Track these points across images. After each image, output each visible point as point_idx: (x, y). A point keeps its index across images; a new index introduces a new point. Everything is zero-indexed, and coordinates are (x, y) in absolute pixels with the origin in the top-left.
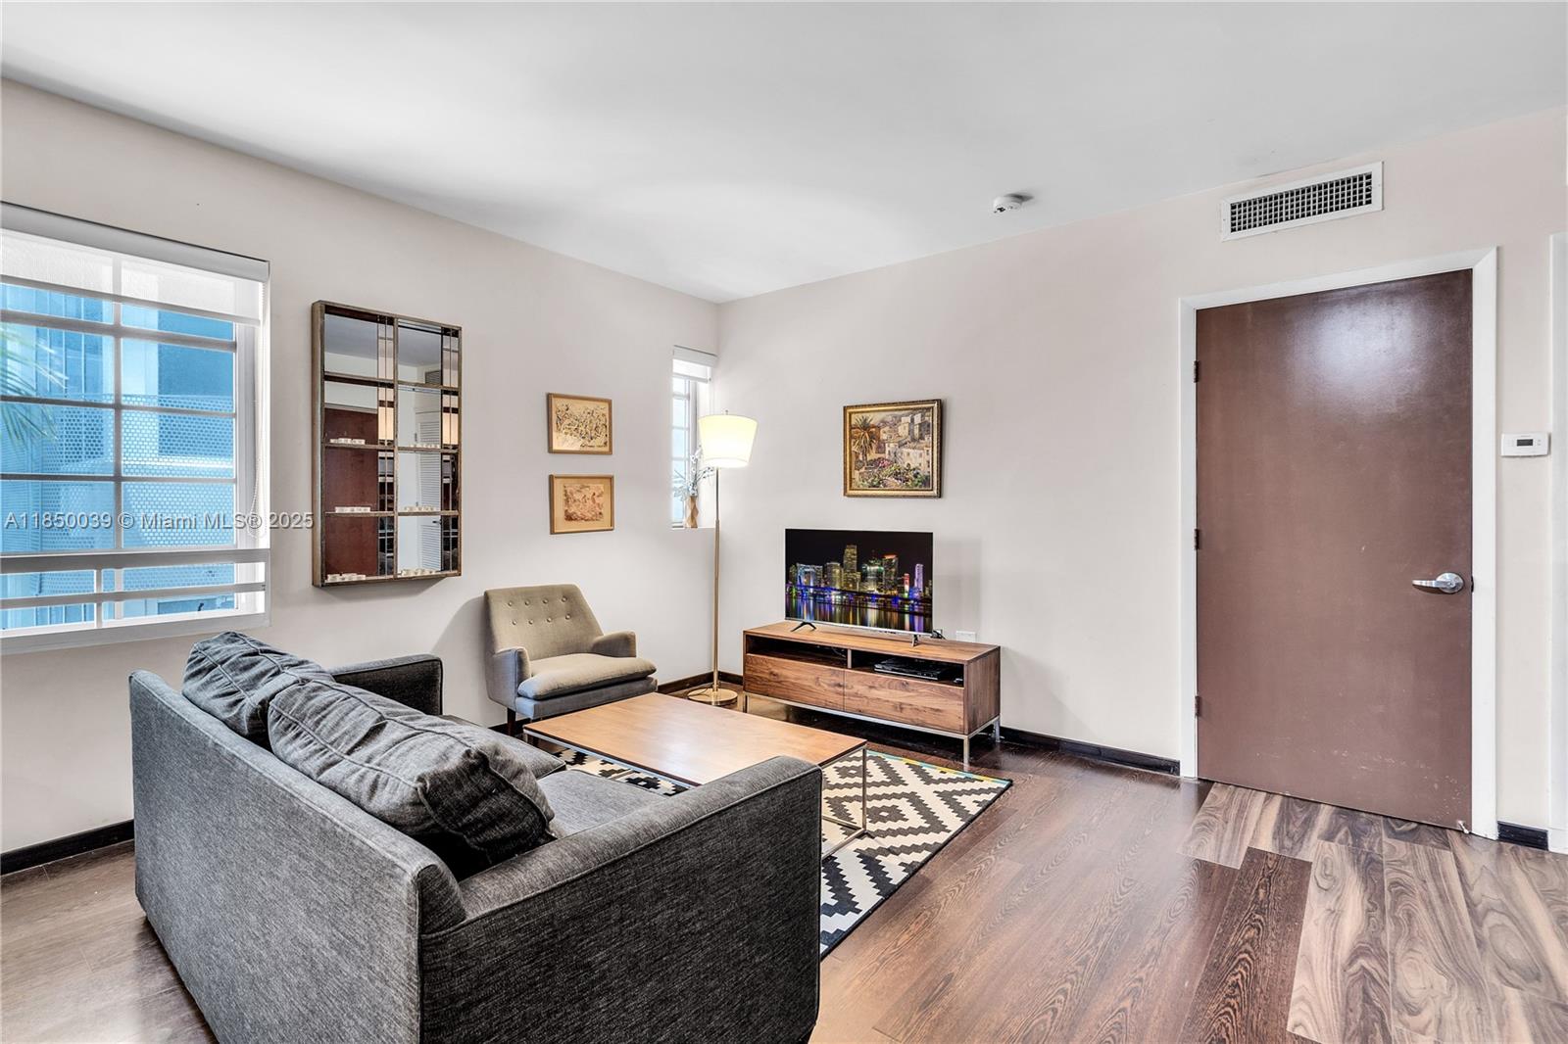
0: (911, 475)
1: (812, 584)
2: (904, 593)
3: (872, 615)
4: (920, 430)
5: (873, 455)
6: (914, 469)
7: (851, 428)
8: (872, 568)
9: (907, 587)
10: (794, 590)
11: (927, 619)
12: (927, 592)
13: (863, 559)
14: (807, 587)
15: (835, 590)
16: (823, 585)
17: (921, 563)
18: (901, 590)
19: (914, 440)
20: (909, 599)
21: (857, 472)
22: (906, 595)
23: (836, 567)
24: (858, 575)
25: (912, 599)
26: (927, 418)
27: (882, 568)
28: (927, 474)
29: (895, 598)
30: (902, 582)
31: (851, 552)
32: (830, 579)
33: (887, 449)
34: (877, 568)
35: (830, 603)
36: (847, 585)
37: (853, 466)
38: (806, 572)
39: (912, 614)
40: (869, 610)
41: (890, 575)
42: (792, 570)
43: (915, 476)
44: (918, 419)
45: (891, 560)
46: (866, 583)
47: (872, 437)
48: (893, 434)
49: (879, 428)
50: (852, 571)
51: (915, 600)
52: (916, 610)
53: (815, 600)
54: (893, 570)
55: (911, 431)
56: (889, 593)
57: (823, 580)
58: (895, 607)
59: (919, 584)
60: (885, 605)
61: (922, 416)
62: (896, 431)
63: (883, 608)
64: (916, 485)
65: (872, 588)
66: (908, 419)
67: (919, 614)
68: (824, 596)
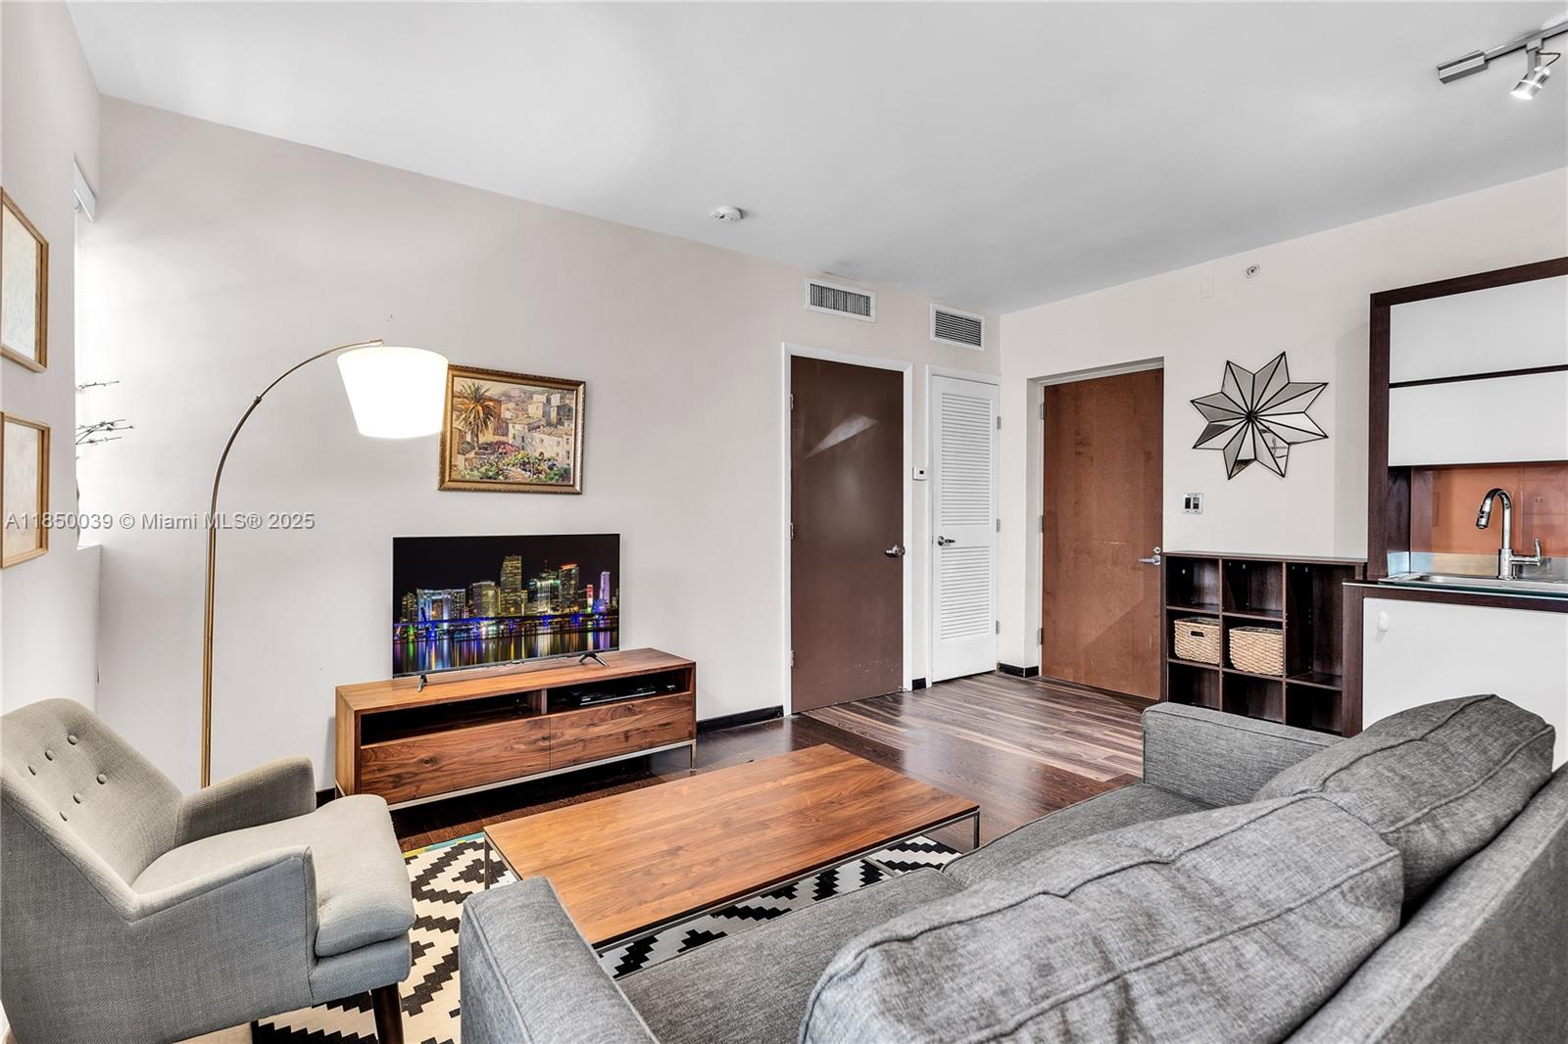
0: (544, 466)
1: (446, 617)
2: (586, 608)
3: (544, 642)
4: (558, 414)
5: (488, 436)
6: (549, 460)
7: (453, 397)
8: (544, 583)
9: (590, 601)
10: (411, 631)
11: (614, 634)
12: (614, 603)
13: (530, 572)
14: (436, 623)
15: (487, 619)
16: (465, 616)
17: (607, 571)
18: (584, 605)
19: (549, 424)
20: (592, 615)
21: (461, 458)
22: (589, 610)
23: (489, 587)
24: (524, 595)
25: (596, 613)
26: (567, 401)
27: (559, 582)
28: (566, 466)
29: (575, 615)
30: (584, 595)
31: (512, 566)
32: (480, 606)
33: (511, 431)
34: (552, 581)
35: (478, 639)
36: (506, 609)
37: (455, 448)
38: (434, 604)
39: (597, 631)
40: (540, 638)
41: (568, 589)
42: (407, 600)
43: (551, 468)
44: (556, 399)
45: (571, 570)
46: (534, 604)
47: (488, 412)
48: (520, 414)
49: (499, 402)
50: (515, 590)
51: (600, 614)
52: (602, 626)
53: (451, 640)
54: (573, 582)
55: (546, 414)
56: (567, 611)
57: (466, 609)
58: (575, 626)
59: (604, 595)
60: (561, 627)
61: (561, 398)
62: (525, 410)
63: (560, 631)
64: (551, 479)
65: (544, 608)
66: (543, 398)
67: (605, 630)
68: (468, 631)
